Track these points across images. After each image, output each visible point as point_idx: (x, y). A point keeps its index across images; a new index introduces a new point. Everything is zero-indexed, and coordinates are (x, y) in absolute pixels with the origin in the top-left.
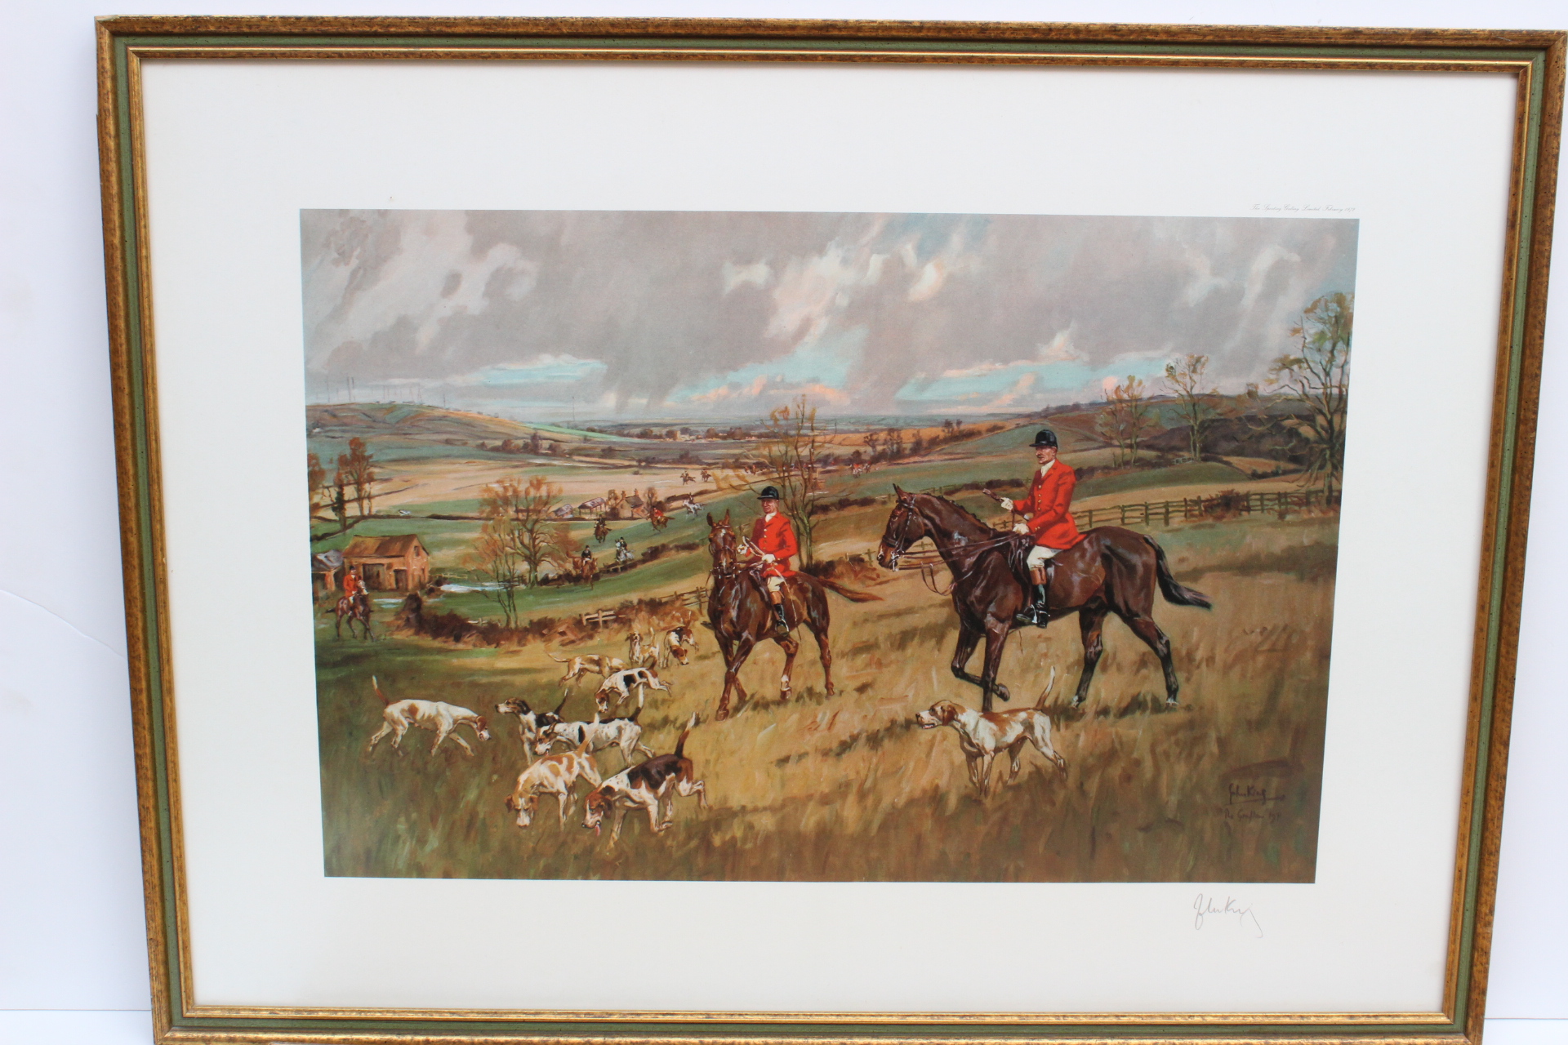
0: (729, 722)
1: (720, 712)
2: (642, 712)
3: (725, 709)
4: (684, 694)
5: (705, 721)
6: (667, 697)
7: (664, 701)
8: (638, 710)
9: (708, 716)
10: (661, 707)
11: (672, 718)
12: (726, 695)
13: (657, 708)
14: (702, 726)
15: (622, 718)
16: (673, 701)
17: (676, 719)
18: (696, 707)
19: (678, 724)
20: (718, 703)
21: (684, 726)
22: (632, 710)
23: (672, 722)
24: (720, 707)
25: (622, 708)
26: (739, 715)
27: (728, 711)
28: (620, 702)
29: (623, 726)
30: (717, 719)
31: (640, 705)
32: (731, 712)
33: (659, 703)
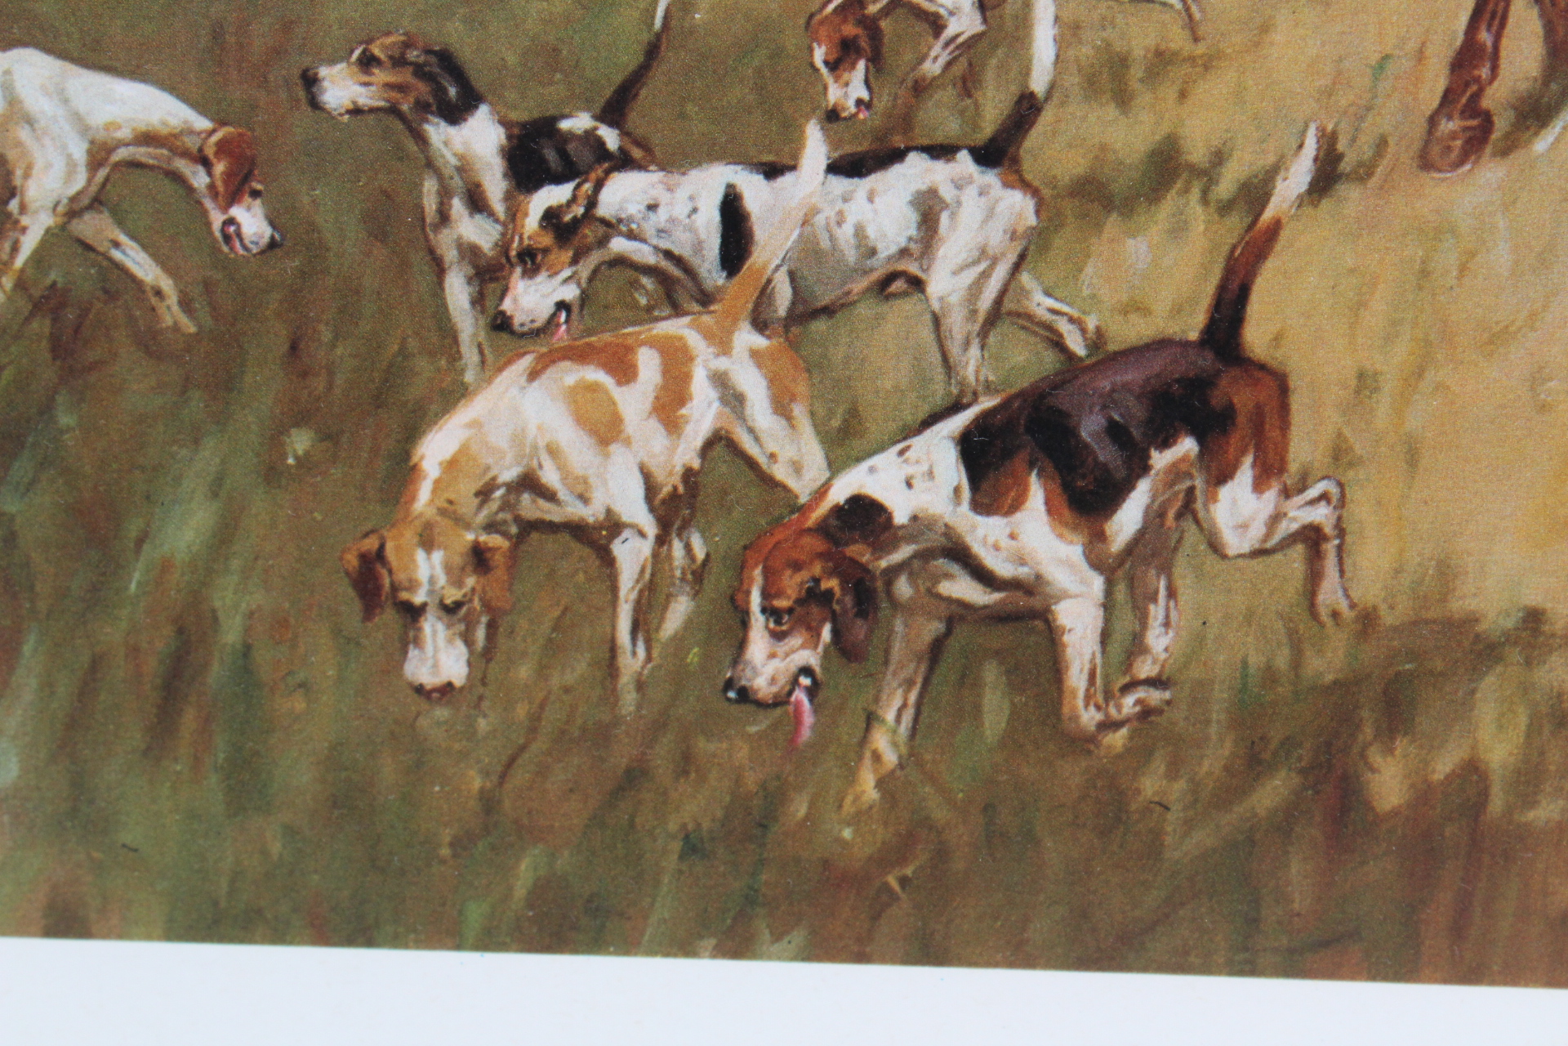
0: (1490, 174)
1: (1448, 126)
2: (1046, 116)
3: (1473, 109)
4: (1265, 28)
5: (1364, 172)
6: (1178, 39)
7: (1162, 61)
8: (1026, 110)
9: (1382, 144)
10: (1144, 98)
11: (1196, 152)
12: (1485, 37)
13: (1123, 99)
14: (1350, 197)
15: (941, 151)
16: (1208, 64)
17: (1219, 158)
18: (1329, 92)
19: (1225, 184)
20: (1436, 81)
21: (1256, 193)
22: (993, 108)
23: (1196, 172)
24: (1448, 97)
25: (947, 95)
26: (1542, 144)
27: (1487, 119)
28: (932, 67)
29: (947, 193)
30: (1426, 163)
31: (1038, 83)
32: (1501, 124)
33: (1137, 72)
